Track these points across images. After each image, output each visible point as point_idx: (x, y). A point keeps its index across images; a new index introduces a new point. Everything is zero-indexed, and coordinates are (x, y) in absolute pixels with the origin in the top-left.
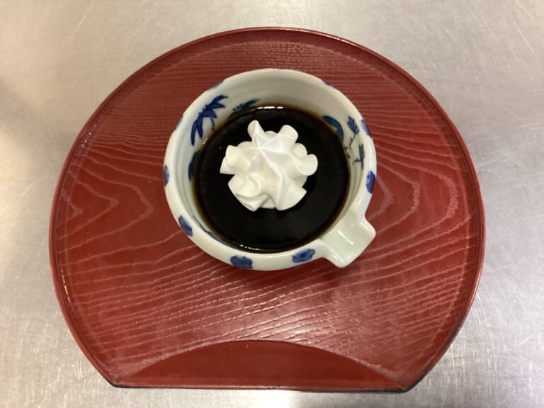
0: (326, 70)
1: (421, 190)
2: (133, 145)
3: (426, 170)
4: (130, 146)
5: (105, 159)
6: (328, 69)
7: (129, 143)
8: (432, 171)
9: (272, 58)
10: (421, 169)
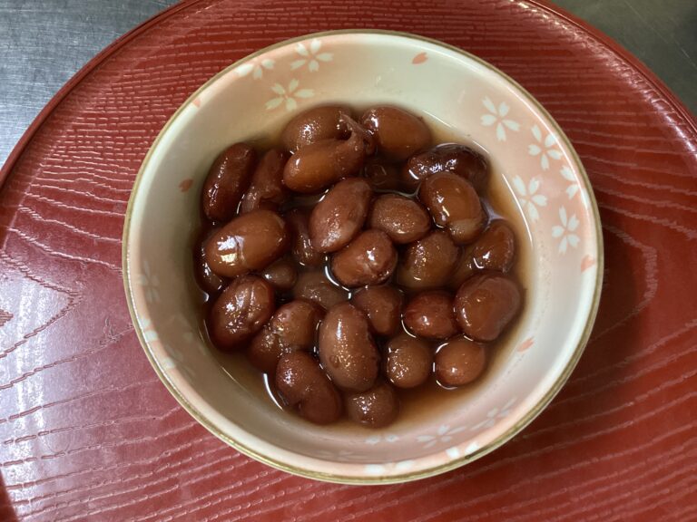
0: (468, 38)
1: (659, 261)
2: (109, 183)
3: (665, 222)
4: (104, 185)
5: (56, 212)
6: (472, 36)
7: (100, 181)
8: (675, 223)
9: (366, 16)
10: (654, 220)
